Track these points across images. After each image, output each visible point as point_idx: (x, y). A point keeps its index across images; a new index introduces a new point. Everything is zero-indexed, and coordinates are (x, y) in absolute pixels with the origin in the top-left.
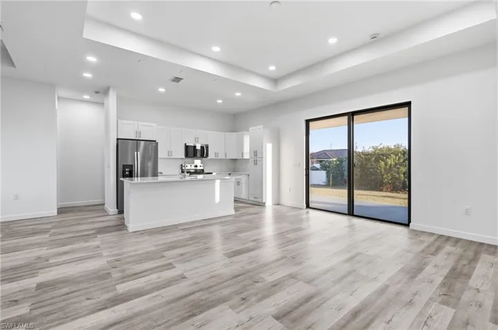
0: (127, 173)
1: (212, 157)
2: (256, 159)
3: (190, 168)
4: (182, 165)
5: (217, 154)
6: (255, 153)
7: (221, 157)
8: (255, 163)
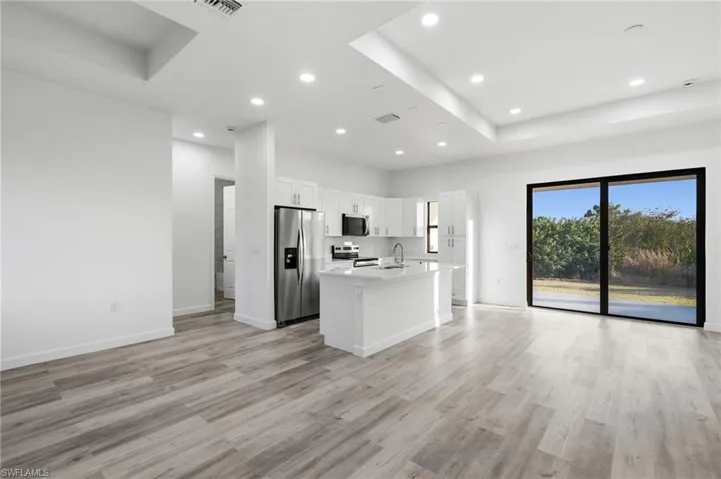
0: (288, 261)
1: (372, 234)
2: (453, 238)
3: (342, 251)
4: (333, 247)
5: (377, 230)
6: (451, 230)
7: (382, 234)
8: (451, 244)
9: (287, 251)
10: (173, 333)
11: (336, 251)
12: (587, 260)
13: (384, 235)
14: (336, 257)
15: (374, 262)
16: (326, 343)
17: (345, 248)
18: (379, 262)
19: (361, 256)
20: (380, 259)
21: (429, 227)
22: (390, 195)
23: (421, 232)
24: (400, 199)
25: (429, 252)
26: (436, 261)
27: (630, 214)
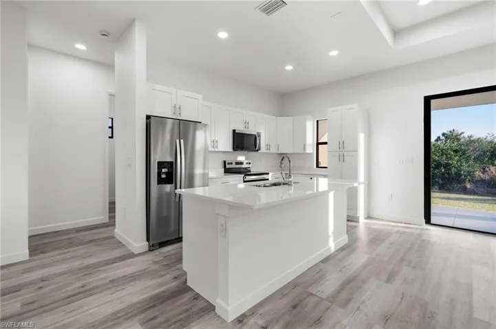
0: (164, 176)
1: (263, 149)
2: (344, 153)
3: (234, 166)
4: (225, 162)
5: (268, 146)
6: (342, 145)
7: (274, 150)
8: (342, 158)
9: (161, 165)
10: (26, 257)
11: (228, 166)
12: (443, 174)
13: (275, 151)
14: (228, 171)
15: (265, 176)
16: (189, 284)
17: (237, 163)
18: (270, 177)
19: (253, 171)
20: (270, 174)
21: (318, 144)
22: (282, 114)
23: (311, 149)
24: (292, 118)
25: (317, 167)
26: (325, 176)
27: (472, 139)
